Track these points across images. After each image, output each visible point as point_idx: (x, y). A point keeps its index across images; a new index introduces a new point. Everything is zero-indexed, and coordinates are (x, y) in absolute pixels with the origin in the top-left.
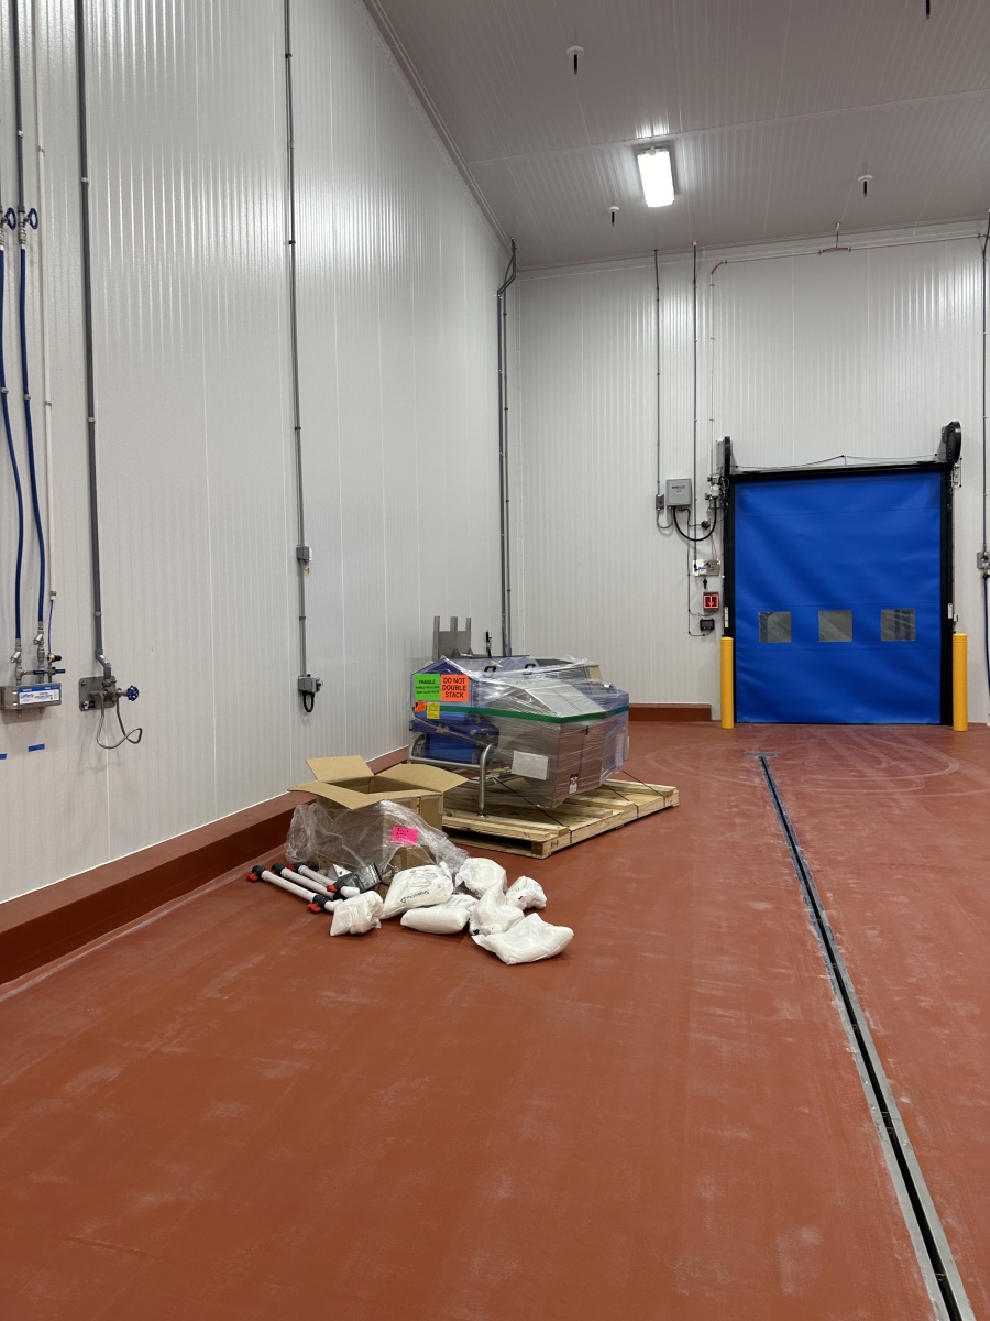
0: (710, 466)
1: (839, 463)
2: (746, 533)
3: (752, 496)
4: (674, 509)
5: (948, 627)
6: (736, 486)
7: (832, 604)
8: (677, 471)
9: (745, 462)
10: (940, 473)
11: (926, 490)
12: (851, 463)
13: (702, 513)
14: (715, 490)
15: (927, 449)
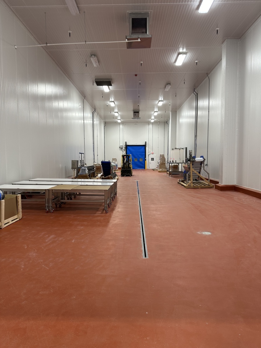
0: (124, 144)
1: (136, 145)
2: (128, 151)
3: (128, 147)
4: (121, 148)
5: (145, 160)
6: (127, 146)
7: (135, 158)
8: (122, 145)
9: (128, 144)
10: (145, 146)
11: (144, 147)
12: (137, 145)
13: (124, 149)
14: (125, 146)
15: (144, 144)
